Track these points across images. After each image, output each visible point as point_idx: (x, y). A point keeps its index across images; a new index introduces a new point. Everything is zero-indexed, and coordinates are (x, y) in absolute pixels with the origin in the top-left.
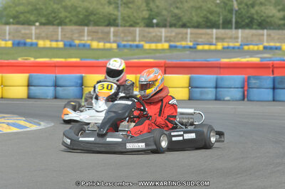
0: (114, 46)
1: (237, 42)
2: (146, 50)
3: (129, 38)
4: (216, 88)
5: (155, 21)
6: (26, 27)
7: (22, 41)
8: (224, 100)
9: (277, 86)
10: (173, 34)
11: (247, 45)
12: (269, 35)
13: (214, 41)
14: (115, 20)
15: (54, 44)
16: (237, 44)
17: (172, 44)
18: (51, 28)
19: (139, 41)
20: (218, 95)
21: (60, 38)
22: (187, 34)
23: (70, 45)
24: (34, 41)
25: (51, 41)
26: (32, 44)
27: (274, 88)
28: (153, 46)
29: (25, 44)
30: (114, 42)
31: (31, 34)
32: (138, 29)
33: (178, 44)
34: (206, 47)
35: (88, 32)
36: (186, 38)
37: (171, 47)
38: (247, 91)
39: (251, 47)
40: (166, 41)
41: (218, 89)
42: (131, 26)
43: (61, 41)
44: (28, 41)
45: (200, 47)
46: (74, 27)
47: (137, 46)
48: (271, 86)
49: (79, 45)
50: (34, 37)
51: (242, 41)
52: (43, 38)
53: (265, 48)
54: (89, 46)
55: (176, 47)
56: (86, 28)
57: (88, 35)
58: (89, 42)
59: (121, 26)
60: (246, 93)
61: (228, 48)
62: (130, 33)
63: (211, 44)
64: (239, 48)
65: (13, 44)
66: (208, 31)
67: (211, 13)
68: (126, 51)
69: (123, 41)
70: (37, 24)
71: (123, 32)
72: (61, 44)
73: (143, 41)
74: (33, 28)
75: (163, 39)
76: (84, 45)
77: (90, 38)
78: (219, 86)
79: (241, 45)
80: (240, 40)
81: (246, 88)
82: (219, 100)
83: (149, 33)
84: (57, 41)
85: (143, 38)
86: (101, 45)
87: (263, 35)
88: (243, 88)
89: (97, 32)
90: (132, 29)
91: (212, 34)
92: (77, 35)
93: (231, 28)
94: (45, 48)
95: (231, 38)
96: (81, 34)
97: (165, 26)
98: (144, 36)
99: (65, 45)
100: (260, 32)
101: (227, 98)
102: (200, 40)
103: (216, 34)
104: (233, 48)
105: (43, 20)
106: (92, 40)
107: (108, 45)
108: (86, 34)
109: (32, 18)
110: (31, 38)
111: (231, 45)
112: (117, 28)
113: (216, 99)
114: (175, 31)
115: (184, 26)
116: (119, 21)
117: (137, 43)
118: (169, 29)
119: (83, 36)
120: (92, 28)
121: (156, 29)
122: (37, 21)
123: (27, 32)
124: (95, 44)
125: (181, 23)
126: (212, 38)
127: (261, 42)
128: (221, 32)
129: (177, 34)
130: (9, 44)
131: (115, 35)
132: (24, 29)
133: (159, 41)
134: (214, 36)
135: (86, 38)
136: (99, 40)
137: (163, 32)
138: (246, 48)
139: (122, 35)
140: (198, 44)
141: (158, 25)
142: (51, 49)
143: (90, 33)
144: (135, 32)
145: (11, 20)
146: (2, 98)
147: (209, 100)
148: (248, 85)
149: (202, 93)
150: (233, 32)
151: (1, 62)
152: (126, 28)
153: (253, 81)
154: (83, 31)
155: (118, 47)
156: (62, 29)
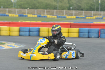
0: (56, 17)
1: (101, 16)
2: (67, 18)
3: (61, 14)
4: (89, 33)
5: (71, 8)
6: (24, 9)
7: (22, 15)
8: (91, 38)
10: (78, 13)
13: (92, 15)
14: (57, 7)
15: (34, 16)
16: (101, 17)
17: (77, 16)
18: (33, 10)
19: (65, 15)
20: (89, 36)
22: (82, 13)
23: (40, 16)
24: (27, 15)
25: (33, 15)
26: (26, 16)
28: (70, 17)
29: (23, 16)
30: (56, 15)
31: (25, 12)
32: (64, 11)
33: (79, 16)
34: (89, 18)
37: (76, 17)
38: (100, 34)
40: (75, 15)
41: (90, 34)
42: (63, 9)
43: (37, 15)
44: (24, 15)
45: (87, 18)
46: (41, 10)
47: (64, 17)
49: (43, 17)
50: (26, 13)
51: (103, 16)
52: (30, 14)
54: (46, 17)
55: (78, 18)
56: (45, 10)
57: (46, 13)
58: (46, 15)
59: (59, 9)
60: (100, 35)
63: (91, 17)
64: (101, 18)
65: (19, 16)
66: (90, 12)
67: (92, 5)
68: (60, 19)
69: (59, 15)
70: (28, 8)
72: (36, 16)
73: (66, 15)
74: (26, 10)
75: (74, 14)
76: (45, 17)
77: (47, 14)
78: (90, 32)
79: (103, 17)
80: (102, 15)
81: (100, 33)
82: (90, 37)
83: (69, 12)
84: (35, 15)
86: (51, 16)
88: (99, 33)
89: (49, 12)
90: (62, 11)
91: (92, 13)
92: (42, 13)
93: (99, 11)
94: (30, 18)
95: (99, 14)
97: (75, 10)
98: (67, 14)
99: (38, 16)
101: (93, 37)
102: (87, 15)
103: (94, 13)
104: (99, 18)
105: (30, 7)
106: (48, 14)
107: (53, 17)
109: (26, 6)
110: (25, 14)
111: (99, 17)
112: (57, 10)
113: (89, 37)
114: (78, 11)
115: (82, 10)
116: (58, 8)
117: (64, 16)
118: (76, 11)
119: (44, 13)
120: (48, 10)
121: (71, 11)
122: (28, 7)
123: (24, 11)
124: (49, 16)
125: (81, 9)
126: (92, 14)
128: (95, 12)
129: (79, 13)
130: (17, 15)
131: (56, 13)
132: (23, 10)
133: (72, 15)
134: (93, 14)
135: (45, 14)
137: (74, 12)
139: (59, 13)
140: (87, 17)
141: (72, 9)
142: (32, 18)
143: (47, 12)
144: (63, 12)
145: (19, 7)
146: (10, 36)
147: (86, 37)
148: (101, 32)
149: (83, 35)
150: (100, 12)
151: (11, 22)
152: (60, 10)
153: (102, 31)
154: (44, 11)
155: (57, 17)
156: (37, 10)
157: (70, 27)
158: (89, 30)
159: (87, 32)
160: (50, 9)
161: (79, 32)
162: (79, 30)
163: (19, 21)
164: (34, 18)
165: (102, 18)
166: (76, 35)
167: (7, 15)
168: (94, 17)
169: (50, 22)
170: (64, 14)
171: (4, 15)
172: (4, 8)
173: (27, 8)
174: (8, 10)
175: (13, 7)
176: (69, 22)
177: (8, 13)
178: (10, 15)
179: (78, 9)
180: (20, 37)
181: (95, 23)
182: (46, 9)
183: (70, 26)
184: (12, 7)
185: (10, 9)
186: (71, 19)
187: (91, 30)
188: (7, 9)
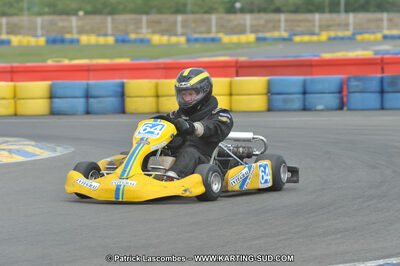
0: (182, 39)
1: (348, 30)
2: (225, 44)
3: (203, 29)
4: (304, 93)
5: (238, 5)
6: (64, 17)
7: (59, 37)
8: (315, 110)
9: (386, 88)
10: (262, 22)
11: (361, 33)
12: (390, 20)
13: (317, 30)
14: (185, 5)
15: (102, 40)
16: (348, 33)
17: (261, 35)
18: (97, 19)
19: (218, 32)
20: (307, 104)
21: (110, 31)
22: (279, 21)
23: (124, 41)
24: (75, 36)
25: (99, 35)
26: (72, 41)
27: (382, 92)
28: (235, 38)
29: (63, 41)
30: (183, 35)
31: (71, 27)
32: (214, 17)
33: (268, 35)
34: (306, 38)
35: (148, 22)
36: (279, 27)
37: (258, 39)
38: (347, 96)
39: (367, 36)
40: (252, 32)
41: (307, 96)
42: (206, 12)
43: (112, 35)
44: (68, 36)
45: (297, 39)
46: (128, 17)
47: (213, 40)
48: (378, 89)
49: (135, 41)
50: (75, 30)
51: (354, 29)
52: (88, 32)
53: (385, 37)
54: (148, 41)
55: (264, 39)
56: (144, 18)
57: (148, 27)
58: (148, 36)
59: (193, 13)
60: (345, 99)
61: (335, 39)
62: (204, 22)
63: (312, 34)
64: (349, 38)
65: (48, 42)
66: (309, 16)
68: (198, 46)
69: (195, 33)
70: (81, 13)
71: (195, 21)
72: (111, 40)
73: (220, 32)
74: (74, 19)
75: (248, 29)
76: (142, 41)
77: (150, 30)
78: (309, 89)
79: (354, 34)
80: (351, 27)
81: (345, 93)
82: (309, 109)
83: (229, 21)
84: (106, 35)
85: (222, 28)
86: (165, 39)
87: (382, 20)
88: (340, 92)
89: (159, 22)
90: (206, 16)
91: (313, 21)
92: (132, 27)
93: (338, 12)
94: (89, 46)
95: (339, 25)
96: (138, 25)
97: (251, 11)
98: (223, 26)
99: (117, 41)
100: (378, 15)
101: (320, 107)
102: (299, 29)
103: (320, 20)
104: (342, 39)
105: (89, 8)
106: (154, 32)
107: (174, 39)
108: (144, 24)
109: (74, 5)
110: (70, 32)
111: (340, 34)
112: (186, 16)
113: (305, 109)
114: (264, 17)
115: (278, 10)
116: (189, 7)
117: (212, 35)
118: (256, 15)
119: (141, 28)
120: (154, 17)
121: (239, 17)
122: (80, 10)
123: (66, 24)
124: (156, 39)
125: (273, 7)
126: (314, 26)
127: (379, 29)
128: (327, 16)
129: (267, 21)
130: (42, 41)
131: (185, 24)
132: (61, 22)
133: (242, 31)
134: (317, 24)
135: (144, 30)
136: (163, 32)
137: (248, 19)
138: (359, 37)
139: (193, 25)
140: (296, 35)
141: (242, 11)
142: (97, 46)
143: (150, 24)
144: (210, 20)
145: (46, 10)
146: (16, 115)
147: (295, 110)
148: (348, 88)
149: (285, 101)
150: (342, 16)
151: (17, 67)
152: (198, 16)
153: (354, 83)
154: (140, 21)
155: (188, 41)
156: (113, 20)
157: (237, 75)
158: (305, 83)
159: (299, 89)
160: (160, 11)
161: (270, 92)
162: (269, 84)
163: (50, 62)
164: (106, 46)
165: (352, 38)
166: (259, 103)
167: (2, 42)
168: (324, 36)
169: (161, 61)
170: (214, 29)
173: (75, 13)
174: (8, 24)
175: (26, 13)
176: (231, 55)
177: (8, 33)
178: (15, 40)
179: (262, 10)
180: (55, 119)
181: (327, 56)
182: (147, 13)
183: (233, 70)
184: (21, 10)
185: (15, 19)
186: (239, 45)
187: (312, 81)
188: (4, 20)
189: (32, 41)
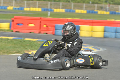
6: (117, 5)
26: (118, 14)
29: (115, 13)
44: (117, 12)
65: (110, 13)
110: (118, 11)
123: (117, 8)
130: (108, 13)
132: (115, 7)
145: (111, 3)
146: (91, 37)
151: (94, 21)
163: (108, 20)
167: (95, 12)
171: (92, 12)
172: (93, 3)
175: (104, 3)
177: (97, 9)
178: (99, 12)
185: (100, 5)
188: (96, 5)
189: (105, 13)
